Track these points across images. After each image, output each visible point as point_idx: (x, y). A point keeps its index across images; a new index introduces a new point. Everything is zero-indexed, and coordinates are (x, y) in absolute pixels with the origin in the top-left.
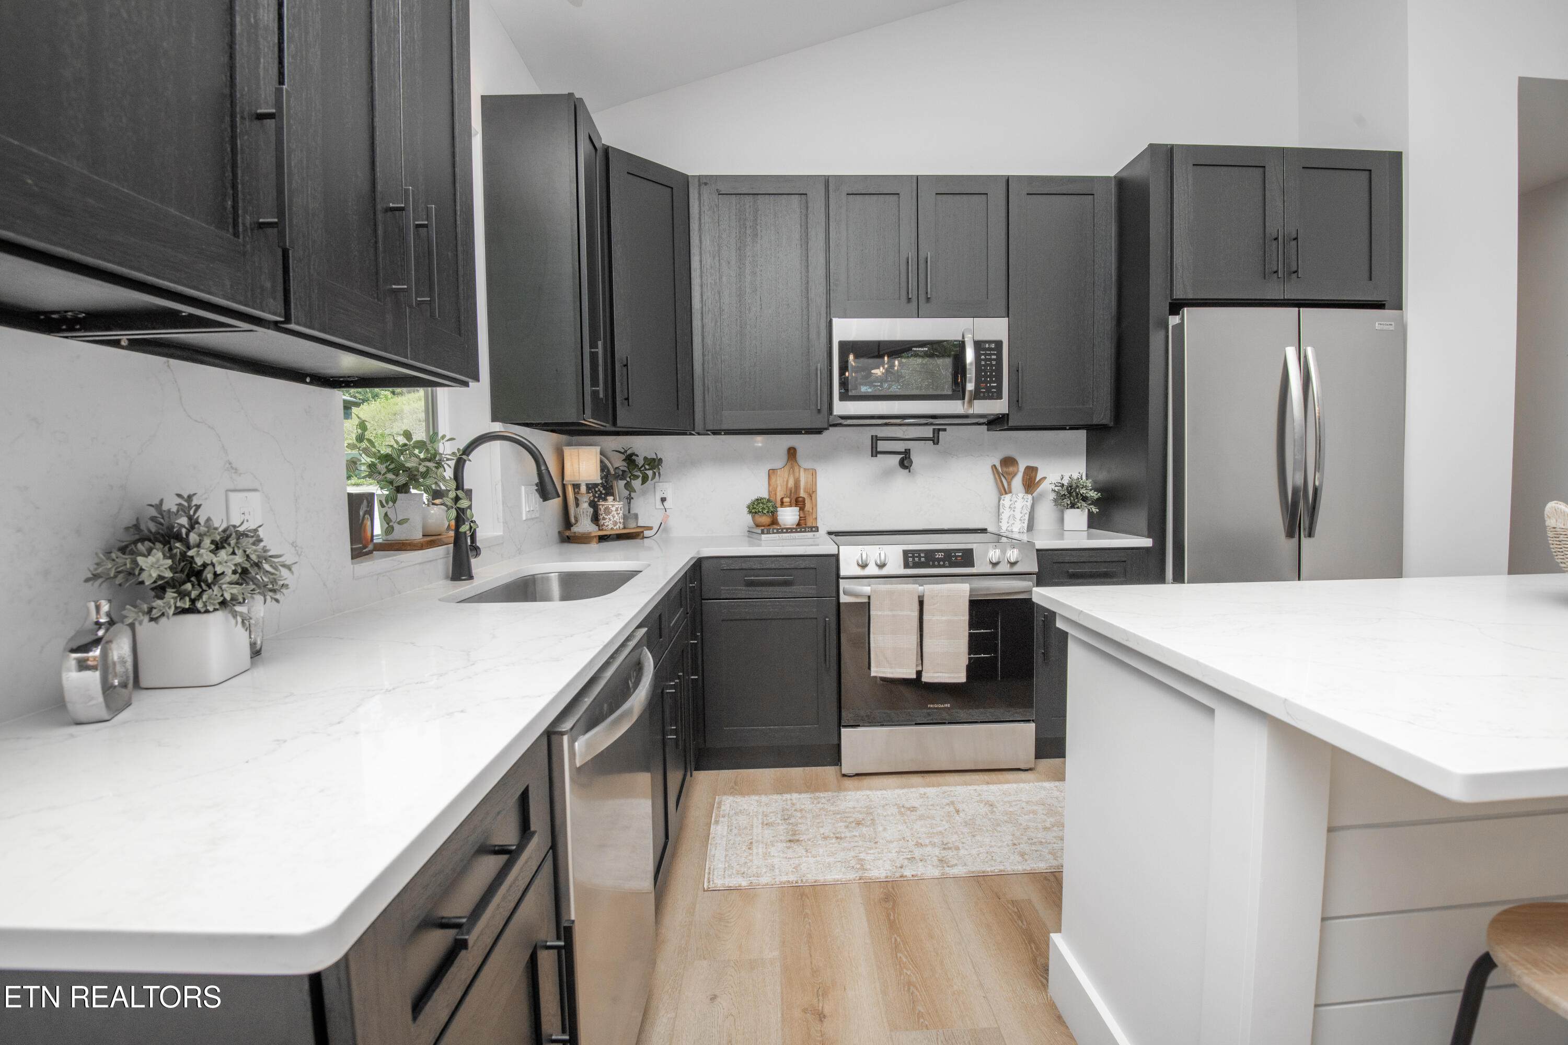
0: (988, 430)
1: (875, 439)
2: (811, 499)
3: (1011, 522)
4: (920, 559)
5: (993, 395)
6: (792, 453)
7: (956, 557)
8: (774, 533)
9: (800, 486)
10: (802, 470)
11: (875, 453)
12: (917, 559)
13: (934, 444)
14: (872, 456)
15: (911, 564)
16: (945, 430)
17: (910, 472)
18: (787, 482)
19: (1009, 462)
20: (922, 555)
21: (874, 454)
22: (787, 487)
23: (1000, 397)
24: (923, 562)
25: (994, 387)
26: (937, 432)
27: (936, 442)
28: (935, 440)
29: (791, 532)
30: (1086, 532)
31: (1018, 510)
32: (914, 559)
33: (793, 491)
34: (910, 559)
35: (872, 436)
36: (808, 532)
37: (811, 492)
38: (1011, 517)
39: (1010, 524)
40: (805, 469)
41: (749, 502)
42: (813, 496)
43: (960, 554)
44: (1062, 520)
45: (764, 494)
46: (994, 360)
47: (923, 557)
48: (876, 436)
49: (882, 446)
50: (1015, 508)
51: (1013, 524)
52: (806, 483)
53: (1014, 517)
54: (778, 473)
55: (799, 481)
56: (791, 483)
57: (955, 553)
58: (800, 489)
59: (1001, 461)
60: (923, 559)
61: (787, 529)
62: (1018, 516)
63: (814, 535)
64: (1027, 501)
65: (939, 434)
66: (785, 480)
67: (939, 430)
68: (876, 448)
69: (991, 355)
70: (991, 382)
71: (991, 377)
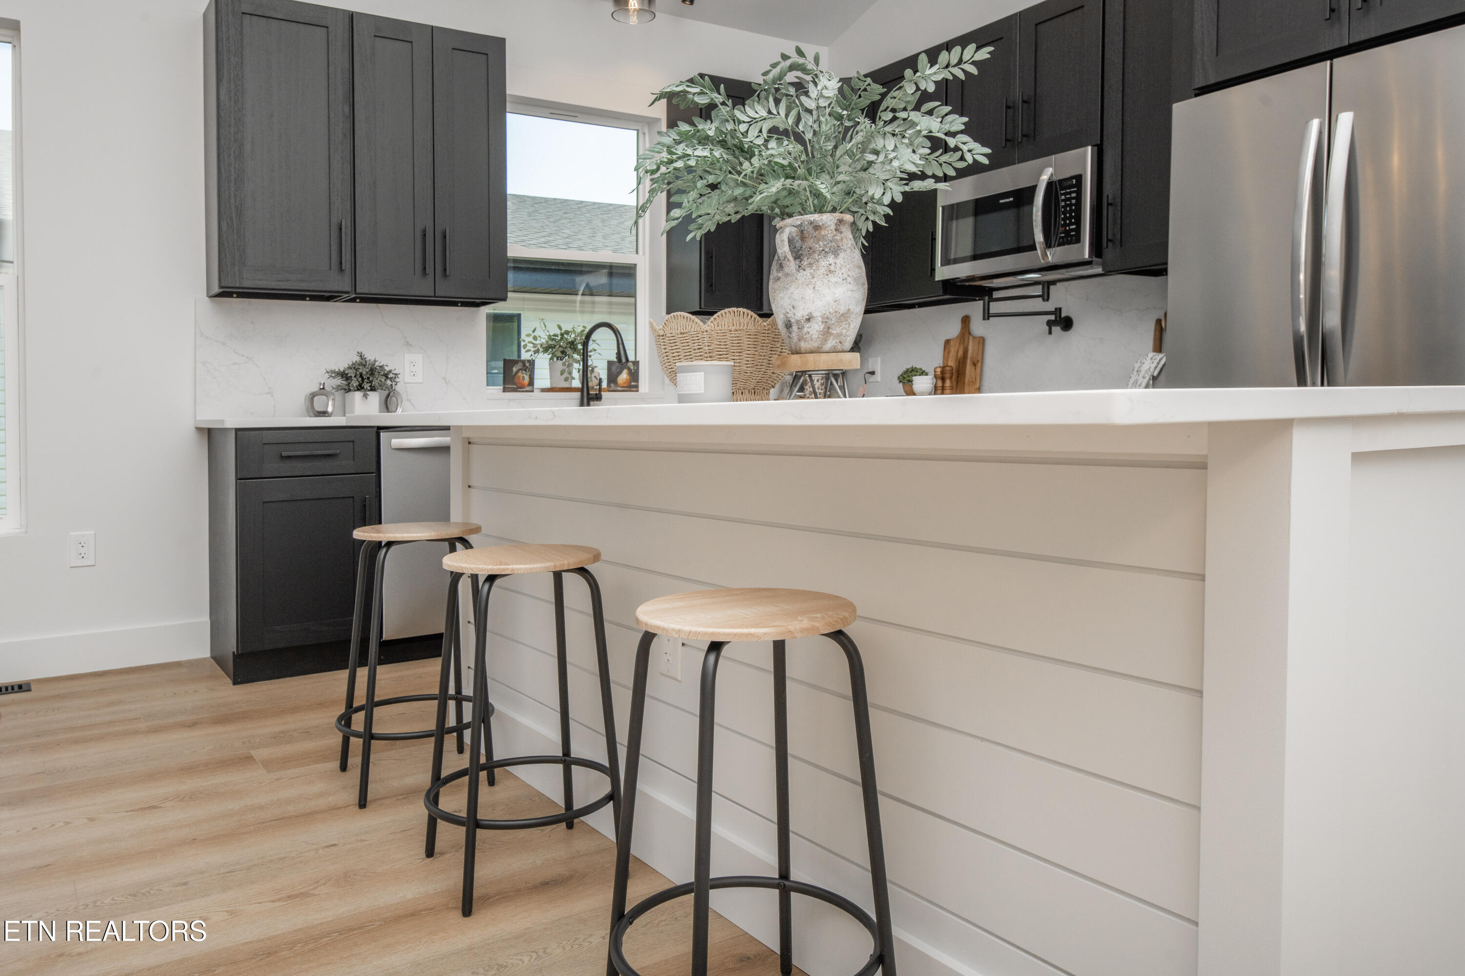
1: (987, 302)
2: (975, 369)
5: (1071, 240)
6: (966, 321)
9: (967, 356)
10: (971, 338)
11: (988, 315)
13: (1044, 300)
14: (984, 319)
18: (958, 352)
21: (986, 317)
22: (957, 356)
23: (1078, 240)
25: (1073, 230)
28: (1044, 296)
33: (961, 362)
37: (976, 361)
40: (974, 338)
42: (979, 365)
46: (1073, 198)
52: (974, 352)
54: (953, 343)
55: (968, 351)
56: (961, 353)
58: (967, 358)
65: (1048, 288)
66: (956, 349)
67: (1050, 285)
68: (988, 310)
69: (1070, 193)
70: (1071, 224)
71: (1071, 218)
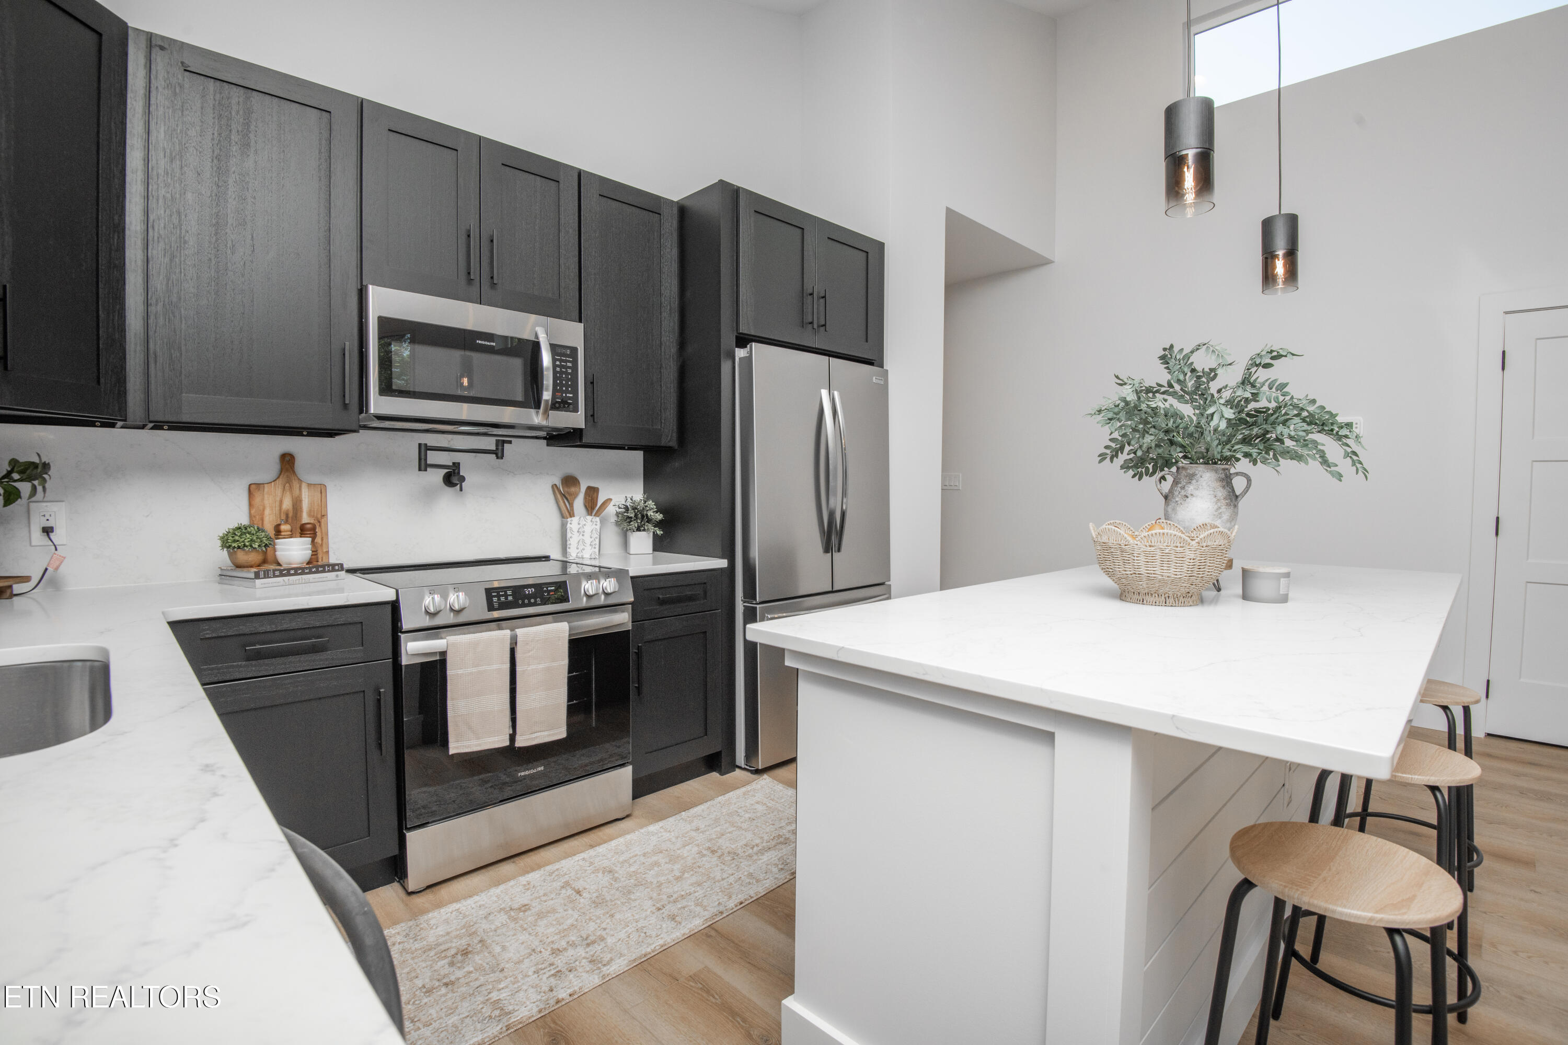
0: (548, 445)
1: (424, 449)
2: (322, 525)
3: (581, 547)
4: (506, 598)
5: (569, 407)
6: (287, 462)
7: (549, 592)
8: (275, 576)
9: (301, 508)
10: (304, 486)
11: (423, 465)
12: (503, 599)
13: (498, 458)
14: (420, 470)
15: (496, 605)
16: (510, 442)
17: (461, 490)
18: (281, 502)
19: (570, 481)
20: (509, 592)
21: (423, 467)
22: (280, 510)
23: (576, 410)
24: (511, 601)
25: (570, 398)
26: (501, 444)
27: (500, 455)
28: (498, 453)
29: (303, 573)
30: (651, 555)
31: (587, 535)
32: (499, 599)
33: (291, 515)
34: (495, 599)
35: (420, 445)
36: (329, 571)
37: (319, 516)
38: (581, 543)
39: (580, 550)
40: (309, 485)
41: (222, 531)
42: (323, 521)
43: (553, 588)
44: (625, 544)
45: (245, 521)
46: (569, 367)
47: (510, 595)
48: (426, 445)
49: (433, 458)
50: (584, 532)
51: (583, 549)
52: (311, 504)
53: (584, 542)
54: (266, 490)
55: (301, 501)
56: (287, 504)
57: (547, 588)
58: (301, 511)
59: (562, 480)
60: (510, 598)
61: (296, 569)
62: (588, 540)
63: (337, 576)
64: (596, 525)
65: (503, 446)
66: (278, 499)
67: (504, 442)
68: (426, 460)
69: (566, 361)
70: (567, 392)
71: (567, 386)
